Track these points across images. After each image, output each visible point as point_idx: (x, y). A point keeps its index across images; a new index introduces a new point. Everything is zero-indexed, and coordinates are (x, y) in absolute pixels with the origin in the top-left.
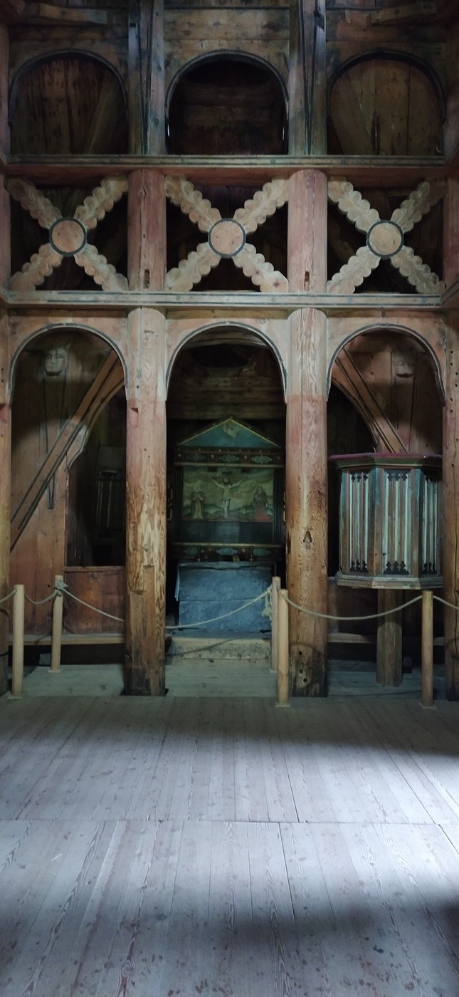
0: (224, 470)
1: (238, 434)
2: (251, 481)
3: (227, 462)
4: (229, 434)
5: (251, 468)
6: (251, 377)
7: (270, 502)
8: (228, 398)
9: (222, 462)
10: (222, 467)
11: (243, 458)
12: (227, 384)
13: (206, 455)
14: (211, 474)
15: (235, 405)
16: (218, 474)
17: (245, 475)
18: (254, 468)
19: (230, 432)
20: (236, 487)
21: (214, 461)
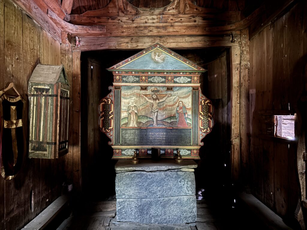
0: (153, 88)
1: (164, 60)
2: (174, 97)
3: (155, 83)
4: (157, 60)
5: (174, 87)
6: (173, 15)
7: (190, 113)
8: (155, 32)
9: (151, 82)
10: (152, 86)
11: (168, 80)
12: (154, 21)
13: (138, 77)
14: (143, 92)
15: (161, 37)
16: (149, 92)
17: (169, 92)
18: (176, 87)
19: (157, 58)
20: (162, 102)
21: (145, 81)
